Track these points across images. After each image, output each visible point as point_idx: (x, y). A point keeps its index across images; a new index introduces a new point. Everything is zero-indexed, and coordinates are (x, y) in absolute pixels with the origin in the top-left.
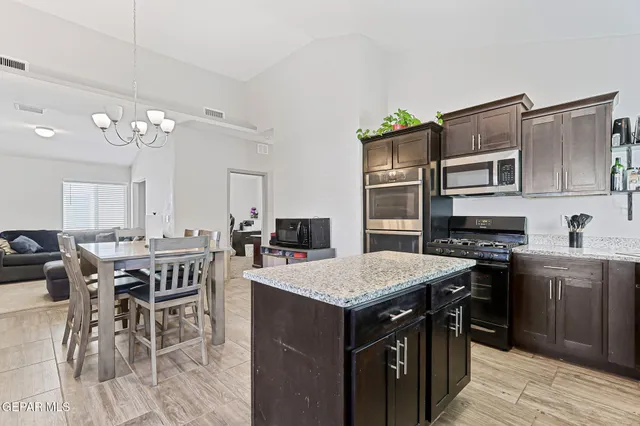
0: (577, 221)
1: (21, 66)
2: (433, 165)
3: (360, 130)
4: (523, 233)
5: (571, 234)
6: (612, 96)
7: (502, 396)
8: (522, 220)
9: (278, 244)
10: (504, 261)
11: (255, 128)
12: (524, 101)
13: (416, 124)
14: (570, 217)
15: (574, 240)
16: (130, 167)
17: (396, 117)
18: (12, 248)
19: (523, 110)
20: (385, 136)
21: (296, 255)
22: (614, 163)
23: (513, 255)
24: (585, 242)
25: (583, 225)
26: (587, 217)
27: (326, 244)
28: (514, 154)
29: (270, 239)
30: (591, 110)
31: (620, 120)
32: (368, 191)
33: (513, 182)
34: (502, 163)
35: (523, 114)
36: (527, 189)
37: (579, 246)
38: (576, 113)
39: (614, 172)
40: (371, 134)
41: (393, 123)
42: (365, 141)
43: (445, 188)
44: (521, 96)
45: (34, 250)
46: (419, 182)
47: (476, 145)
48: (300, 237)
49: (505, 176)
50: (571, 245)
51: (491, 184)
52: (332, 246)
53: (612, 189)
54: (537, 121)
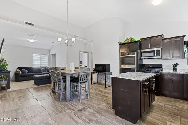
0: (175, 65)
1: (33, 25)
2: (139, 51)
3: (119, 42)
4: (162, 68)
5: (174, 68)
6: (184, 36)
7: (161, 104)
8: (161, 65)
9: (96, 71)
10: (159, 75)
11: (87, 40)
12: (162, 36)
13: (134, 41)
14: (173, 64)
15: (175, 69)
16: (50, 50)
17: (129, 39)
18: (21, 72)
19: (162, 38)
20: (126, 43)
21: (102, 74)
22: (184, 52)
23: (160, 73)
24: (177, 70)
25: (177, 66)
26: (178, 64)
27: (109, 71)
28: (160, 49)
29: (93, 69)
30: (179, 39)
31: (186, 41)
32: (121, 57)
33: (160, 56)
34: (157, 51)
35: (162, 39)
36: (163, 57)
37: (176, 71)
38: (175, 40)
39: (184, 54)
40: (122, 43)
41: (128, 40)
42: (120, 44)
43: (142, 57)
44: (162, 35)
45: (27, 72)
46: (136, 55)
47: (150, 46)
48: (103, 69)
49: (158, 54)
50: (174, 71)
51: (154, 56)
52: (111, 71)
53: (184, 58)
54: (166, 41)
